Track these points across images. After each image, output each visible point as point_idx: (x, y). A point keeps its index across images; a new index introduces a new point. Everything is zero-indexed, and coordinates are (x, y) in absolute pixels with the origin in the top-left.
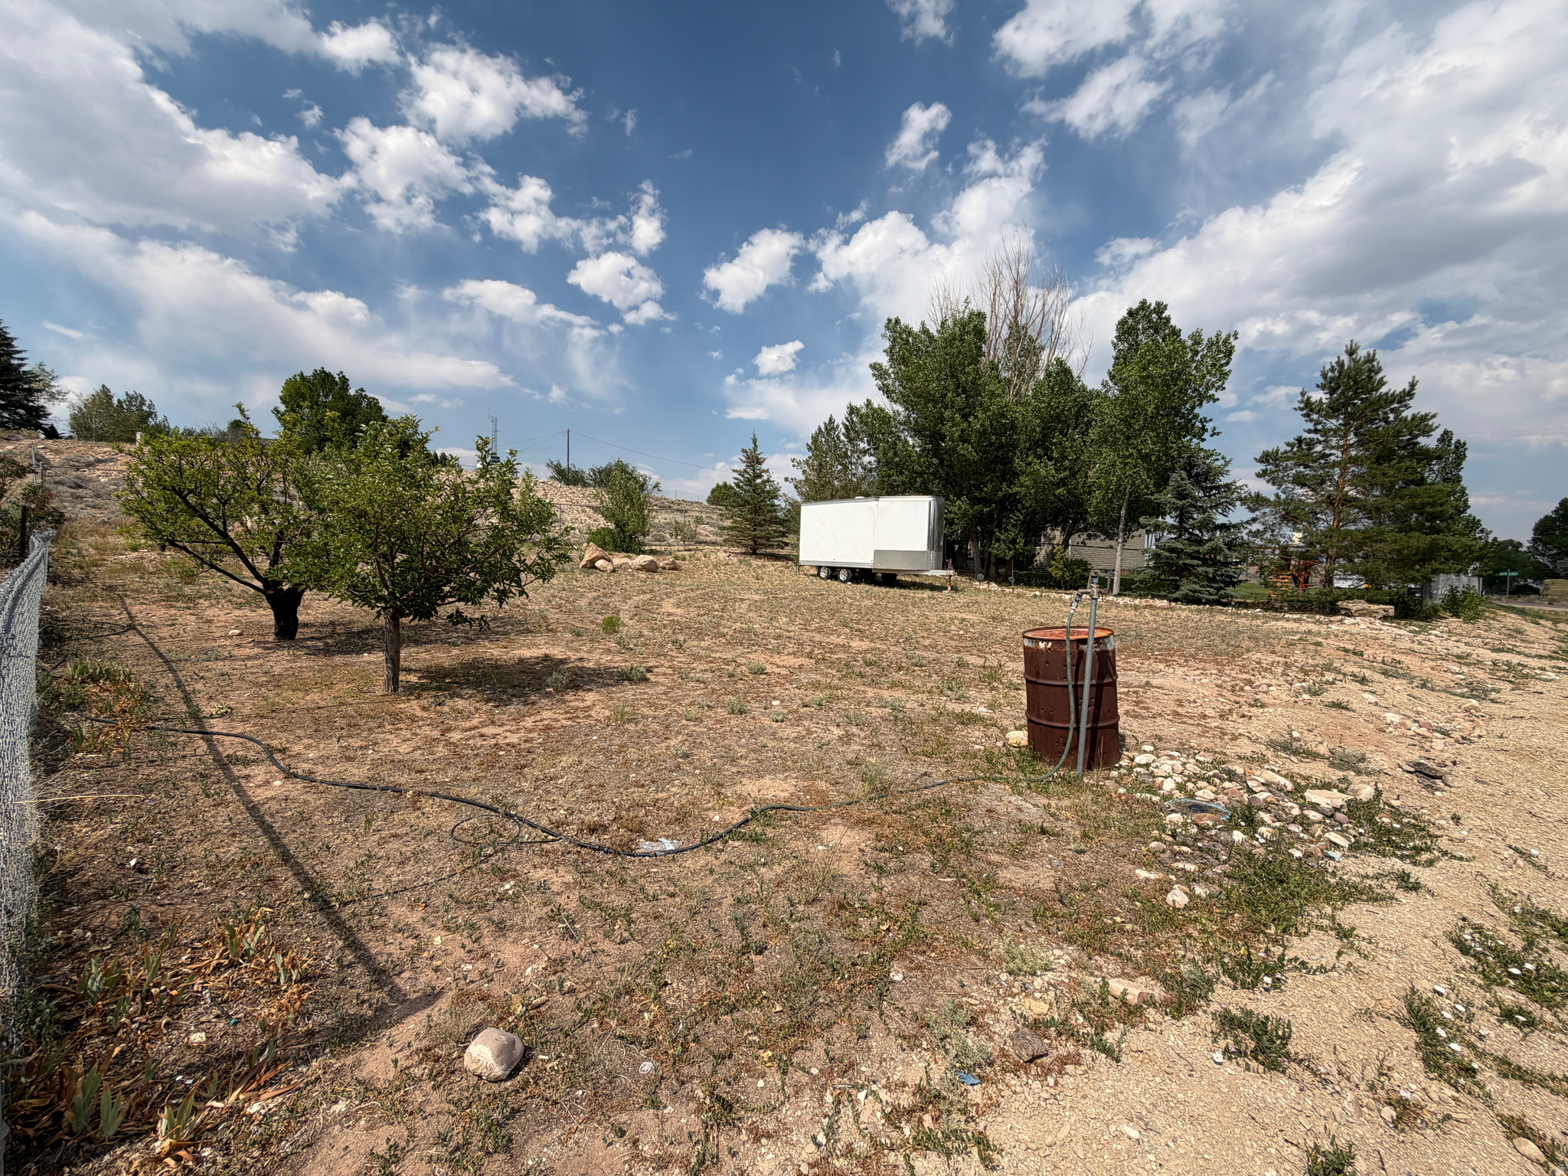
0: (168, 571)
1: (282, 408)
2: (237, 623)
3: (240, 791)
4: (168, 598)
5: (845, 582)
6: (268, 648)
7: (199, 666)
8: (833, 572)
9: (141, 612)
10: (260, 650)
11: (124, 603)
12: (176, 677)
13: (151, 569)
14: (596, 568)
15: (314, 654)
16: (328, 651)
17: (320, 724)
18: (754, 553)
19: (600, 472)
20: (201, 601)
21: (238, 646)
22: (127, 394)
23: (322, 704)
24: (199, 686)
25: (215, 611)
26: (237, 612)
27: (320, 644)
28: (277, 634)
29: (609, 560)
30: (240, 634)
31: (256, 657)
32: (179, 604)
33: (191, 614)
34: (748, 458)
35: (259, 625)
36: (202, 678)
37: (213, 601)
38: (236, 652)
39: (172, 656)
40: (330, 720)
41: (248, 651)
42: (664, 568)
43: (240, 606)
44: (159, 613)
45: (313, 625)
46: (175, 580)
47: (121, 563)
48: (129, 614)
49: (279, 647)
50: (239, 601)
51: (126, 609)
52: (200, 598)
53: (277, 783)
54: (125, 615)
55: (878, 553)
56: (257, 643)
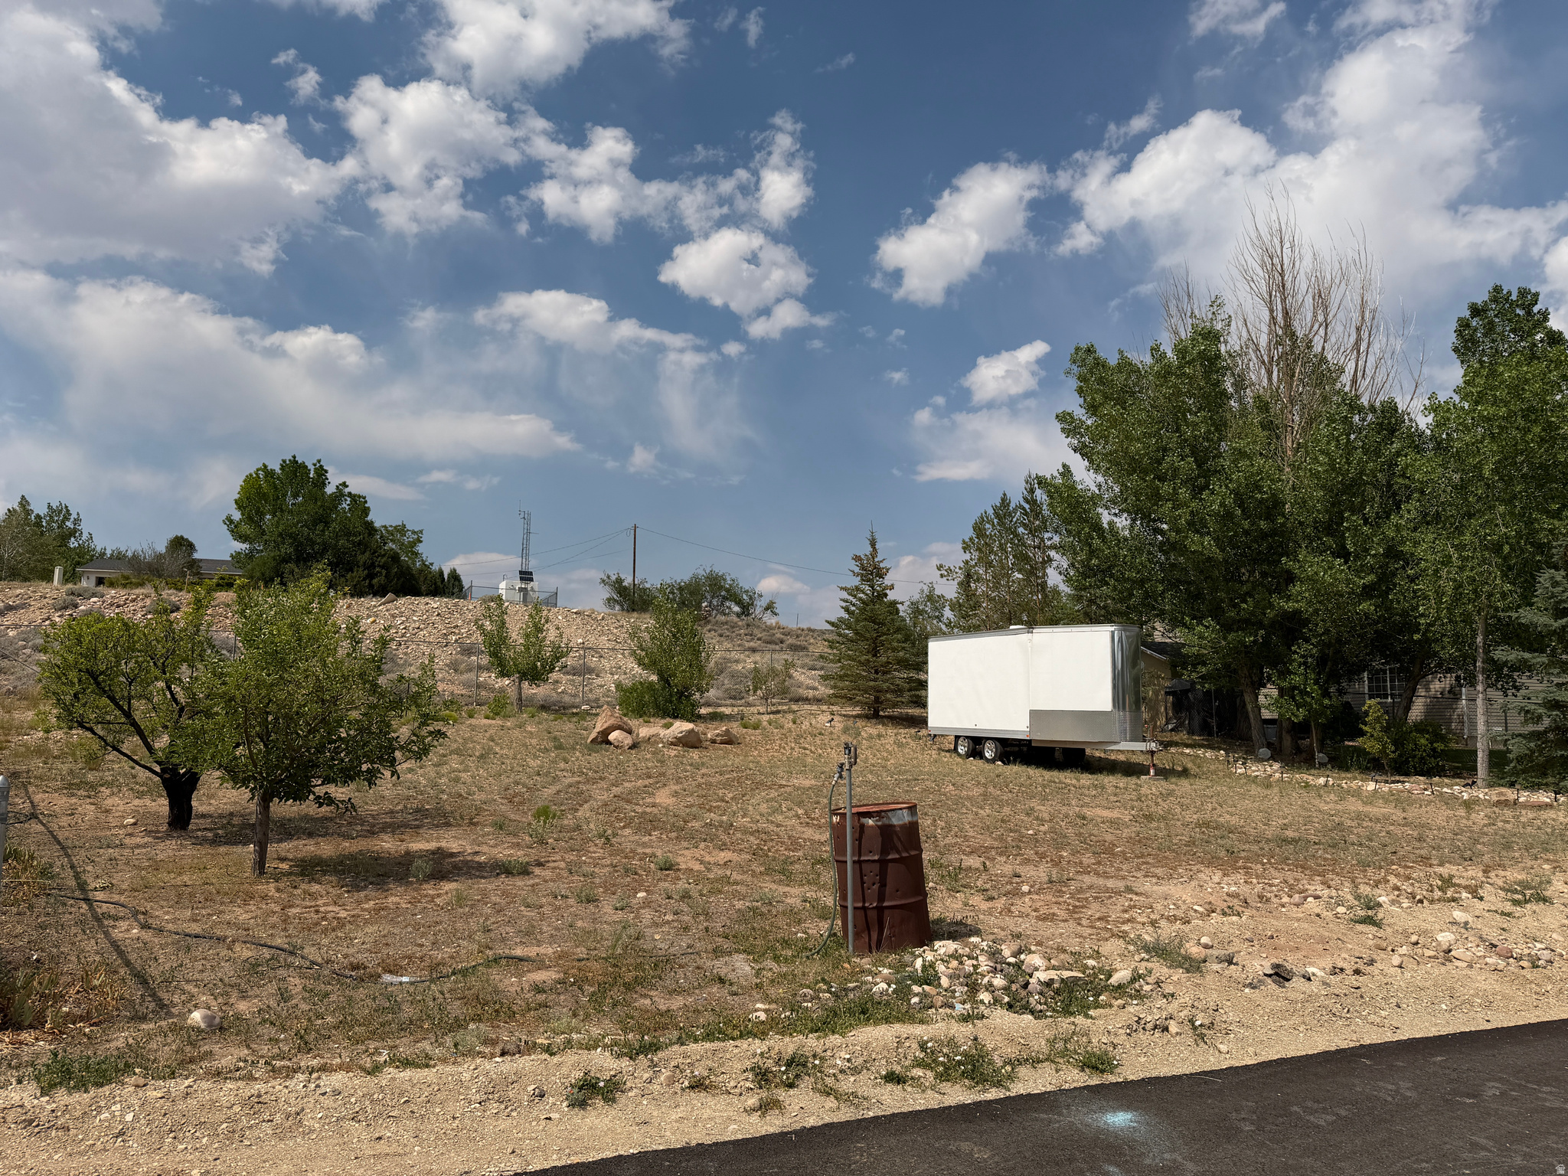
0: (74, 755)
1: (237, 516)
2: (135, 813)
3: (107, 934)
4: (70, 786)
5: (993, 761)
6: (158, 838)
7: (92, 852)
8: (976, 744)
9: (43, 801)
10: (150, 840)
11: (27, 792)
12: (70, 861)
13: (56, 753)
14: (609, 743)
15: (200, 844)
16: (215, 842)
17: (181, 897)
18: (874, 714)
19: (681, 589)
20: (103, 789)
21: (131, 835)
22: (49, 506)
23: (189, 883)
24: (89, 868)
25: (116, 800)
26: (137, 802)
27: (210, 835)
28: (170, 824)
29: (630, 732)
30: (135, 824)
31: (144, 846)
32: (82, 792)
33: (92, 804)
34: (863, 568)
35: (156, 815)
36: (93, 861)
37: (115, 790)
38: (128, 841)
39: (69, 843)
40: (192, 895)
41: (138, 840)
42: (713, 742)
43: (140, 795)
44: (61, 802)
45: (211, 816)
46: (80, 766)
47: (25, 745)
48: (32, 802)
49: (168, 836)
50: (141, 789)
51: (29, 798)
52: (102, 785)
53: (135, 931)
54: (28, 804)
55: (1036, 715)
56: (148, 833)
